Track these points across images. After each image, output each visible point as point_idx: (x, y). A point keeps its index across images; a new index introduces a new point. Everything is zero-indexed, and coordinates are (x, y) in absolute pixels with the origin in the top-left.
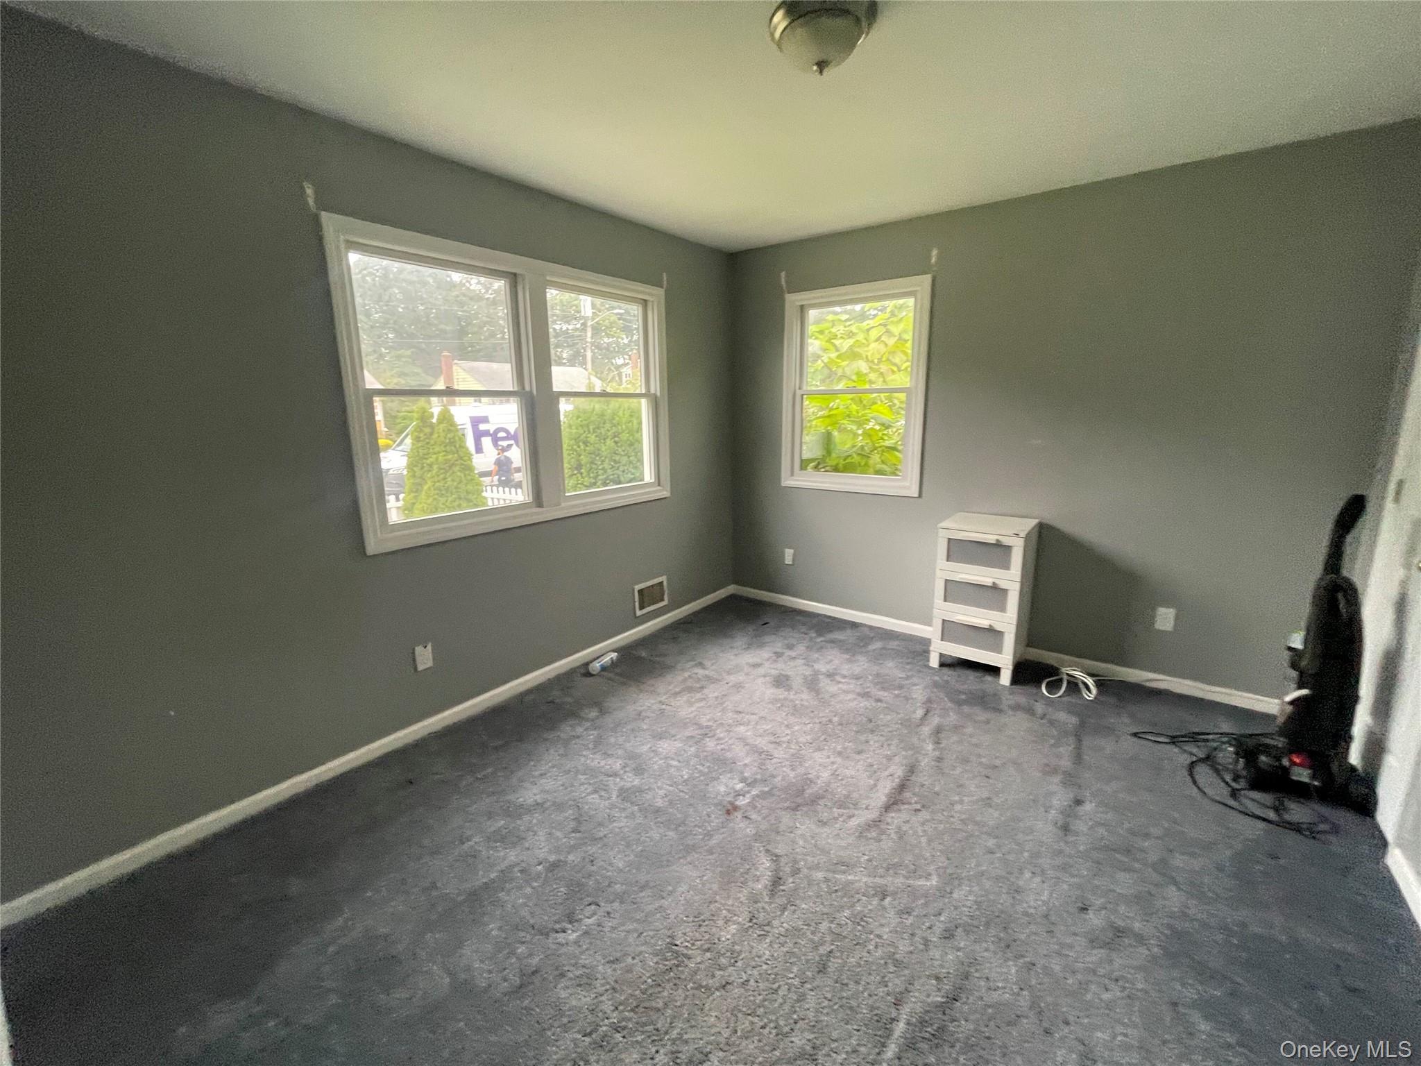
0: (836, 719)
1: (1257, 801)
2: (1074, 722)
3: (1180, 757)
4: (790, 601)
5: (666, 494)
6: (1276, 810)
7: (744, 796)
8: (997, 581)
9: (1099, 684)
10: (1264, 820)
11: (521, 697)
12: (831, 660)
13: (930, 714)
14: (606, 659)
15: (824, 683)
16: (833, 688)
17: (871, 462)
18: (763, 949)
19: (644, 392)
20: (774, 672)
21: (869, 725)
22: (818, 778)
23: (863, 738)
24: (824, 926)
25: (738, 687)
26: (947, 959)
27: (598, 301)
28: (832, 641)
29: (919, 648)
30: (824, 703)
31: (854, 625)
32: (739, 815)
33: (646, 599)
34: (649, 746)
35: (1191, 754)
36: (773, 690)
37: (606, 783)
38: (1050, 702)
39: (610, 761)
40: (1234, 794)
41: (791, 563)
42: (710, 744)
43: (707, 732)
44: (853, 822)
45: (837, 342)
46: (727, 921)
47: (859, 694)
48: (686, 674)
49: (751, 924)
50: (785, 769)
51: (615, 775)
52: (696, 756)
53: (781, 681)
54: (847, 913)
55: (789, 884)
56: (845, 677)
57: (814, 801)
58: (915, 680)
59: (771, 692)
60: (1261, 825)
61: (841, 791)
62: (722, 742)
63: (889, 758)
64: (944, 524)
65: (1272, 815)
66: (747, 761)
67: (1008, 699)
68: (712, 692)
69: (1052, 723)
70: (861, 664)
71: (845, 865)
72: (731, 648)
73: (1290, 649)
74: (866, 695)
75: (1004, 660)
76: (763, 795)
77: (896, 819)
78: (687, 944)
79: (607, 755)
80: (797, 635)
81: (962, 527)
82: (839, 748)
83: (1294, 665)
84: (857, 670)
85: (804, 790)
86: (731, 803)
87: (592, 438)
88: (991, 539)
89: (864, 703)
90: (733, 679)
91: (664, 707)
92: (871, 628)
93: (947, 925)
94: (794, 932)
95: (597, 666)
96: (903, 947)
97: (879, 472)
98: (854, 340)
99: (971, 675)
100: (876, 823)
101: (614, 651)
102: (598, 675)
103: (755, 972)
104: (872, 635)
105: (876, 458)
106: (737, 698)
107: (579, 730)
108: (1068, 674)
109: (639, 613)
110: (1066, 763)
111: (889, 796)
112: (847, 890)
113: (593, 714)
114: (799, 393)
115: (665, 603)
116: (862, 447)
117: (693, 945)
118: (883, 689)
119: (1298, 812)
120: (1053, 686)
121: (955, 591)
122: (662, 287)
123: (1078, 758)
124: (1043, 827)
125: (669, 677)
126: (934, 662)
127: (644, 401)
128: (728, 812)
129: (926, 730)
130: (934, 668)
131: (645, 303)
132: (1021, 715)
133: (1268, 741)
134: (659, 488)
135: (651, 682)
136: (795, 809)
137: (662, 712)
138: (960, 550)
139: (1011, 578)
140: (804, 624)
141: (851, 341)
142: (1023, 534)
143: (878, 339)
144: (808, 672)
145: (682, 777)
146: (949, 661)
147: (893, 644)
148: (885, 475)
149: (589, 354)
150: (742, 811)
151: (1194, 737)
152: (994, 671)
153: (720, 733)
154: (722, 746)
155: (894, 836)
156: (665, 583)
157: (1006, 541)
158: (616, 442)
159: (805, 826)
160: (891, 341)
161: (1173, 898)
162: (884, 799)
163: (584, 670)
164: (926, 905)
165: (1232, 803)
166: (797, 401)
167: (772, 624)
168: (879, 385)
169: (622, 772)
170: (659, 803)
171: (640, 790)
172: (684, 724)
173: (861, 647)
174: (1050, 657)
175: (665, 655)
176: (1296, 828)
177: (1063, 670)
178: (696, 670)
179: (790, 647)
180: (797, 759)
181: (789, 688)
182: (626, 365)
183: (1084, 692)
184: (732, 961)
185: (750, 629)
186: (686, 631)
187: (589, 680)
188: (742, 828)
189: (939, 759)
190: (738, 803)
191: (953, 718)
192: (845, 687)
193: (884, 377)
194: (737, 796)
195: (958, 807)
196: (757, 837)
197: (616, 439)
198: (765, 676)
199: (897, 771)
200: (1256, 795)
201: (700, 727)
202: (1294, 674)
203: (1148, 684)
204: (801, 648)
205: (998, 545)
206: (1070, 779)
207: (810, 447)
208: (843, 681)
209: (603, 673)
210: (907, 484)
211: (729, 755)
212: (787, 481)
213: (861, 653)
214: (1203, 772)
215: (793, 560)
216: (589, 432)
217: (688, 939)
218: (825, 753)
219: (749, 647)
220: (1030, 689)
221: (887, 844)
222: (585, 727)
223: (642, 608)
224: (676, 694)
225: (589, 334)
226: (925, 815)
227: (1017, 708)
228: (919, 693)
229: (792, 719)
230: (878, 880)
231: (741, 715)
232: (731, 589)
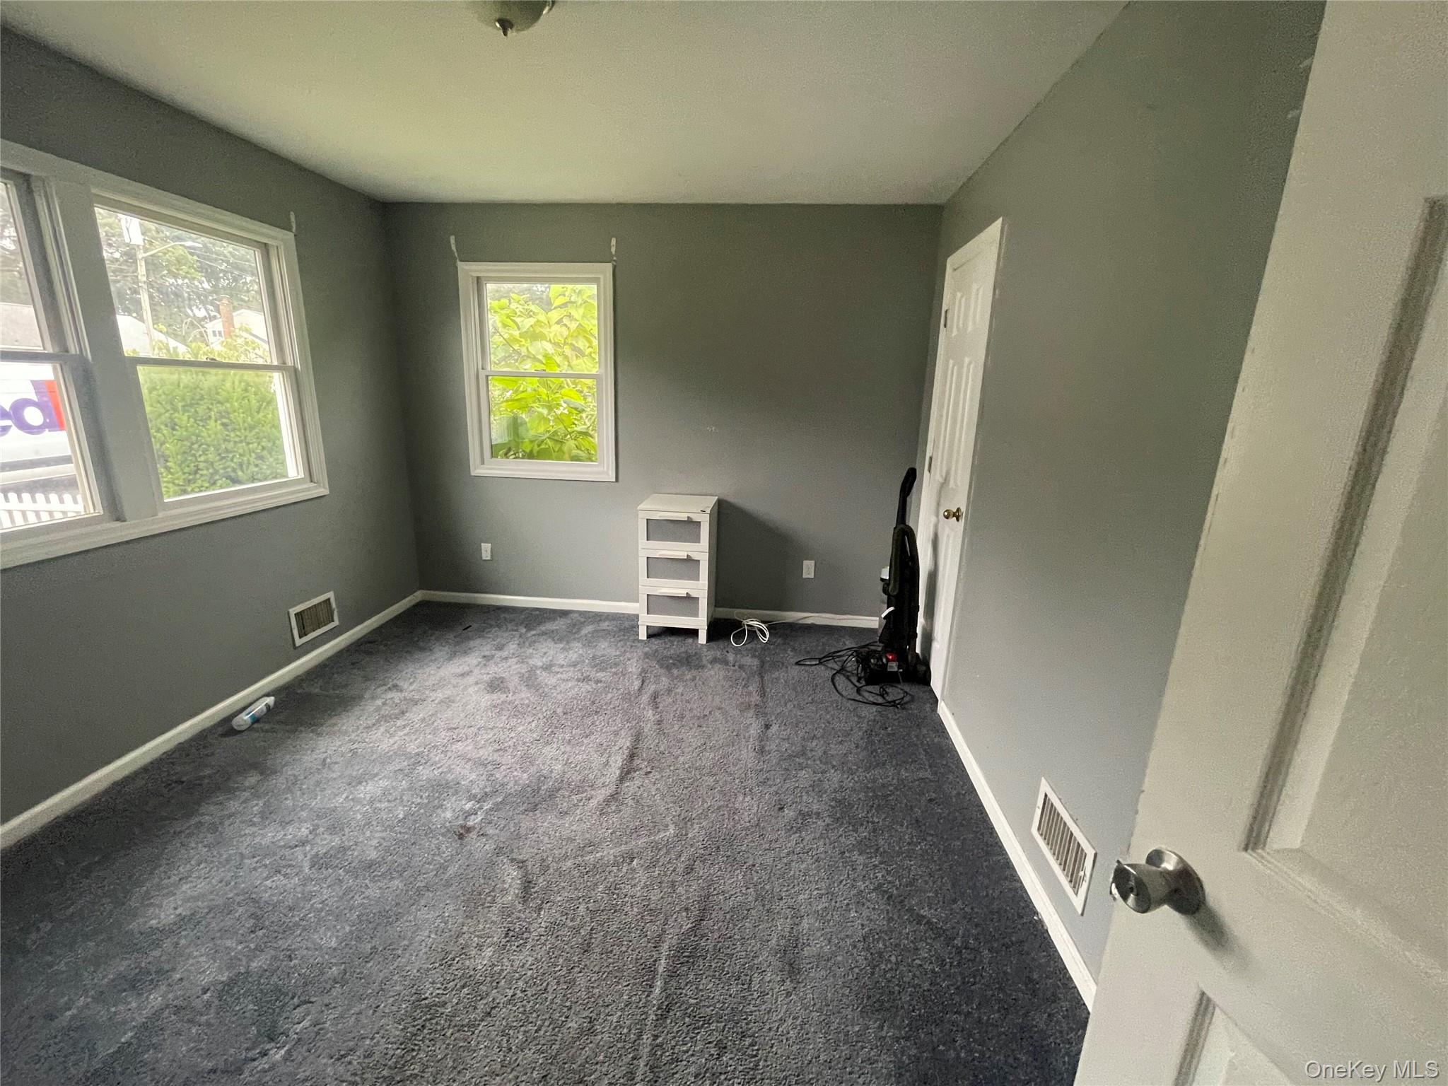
0: (559, 711)
1: (870, 694)
2: (755, 663)
3: (824, 673)
4: (490, 598)
5: (323, 491)
6: (882, 696)
7: (476, 814)
8: (690, 554)
9: (769, 628)
10: (874, 704)
11: (119, 787)
12: (546, 652)
13: (645, 684)
14: (259, 707)
15: (542, 676)
16: (553, 680)
17: (565, 448)
18: (524, 957)
19: (275, 363)
20: (486, 678)
21: (593, 708)
22: (551, 772)
23: (588, 721)
24: (582, 908)
25: (448, 702)
26: (689, 892)
27: (151, 226)
28: (544, 633)
29: (627, 624)
30: (544, 696)
31: (564, 613)
32: (473, 835)
33: (307, 623)
34: (344, 796)
35: (832, 668)
36: (488, 697)
37: (291, 857)
38: (737, 651)
39: (290, 829)
40: (859, 691)
41: (489, 558)
42: (425, 773)
43: (417, 760)
44: (593, 803)
45: (518, 320)
46: (480, 947)
47: (578, 680)
48: (379, 702)
49: (508, 939)
50: (515, 773)
51: (303, 843)
52: (409, 789)
53: (496, 685)
54: (601, 888)
55: (541, 882)
56: (562, 666)
57: (552, 794)
58: (628, 655)
59: (486, 699)
60: (874, 708)
61: (577, 778)
62: (439, 765)
63: (616, 733)
64: (641, 507)
65: (880, 700)
66: (473, 776)
67: (708, 655)
68: (416, 715)
69: (741, 667)
70: (577, 651)
71: (591, 845)
72: (431, 661)
73: (882, 580)
74: (586, 679)
75: (700, 622)
76: (497, 808)
77: (630, 787)
78: (438, 992)
79: (284, 824)
80: (505, 635)
81: (657, 507)
82: (567, 737)
83: (885, 591)
84: (573, 656)
85: (539, 789)
86: (463, 827)
87: (183, 418)
88: (683, 517)
89: (586, 687)
90: (440, 695)
91: (355, 746)
92: (581, 613)
93: (688, 863)
94: (553, 927)
95: (245, 718)
96: (655, 896)
97: (575, 458)
98: (535, 320)
99: (676, 640)
100: (614, 797)
101: (268, 695)
102: (250, 729)
103: (520, 983)
104: (582, 620)
105: (571, 444)
106: (449, 713)
107: (234, 805)
108: (748, 625)
109: (299, 642)
110: (756, 698)
111: (622, 768)
112: (595, 868)
113: (252, 779)
114: (482, 374)
115: (336, 623)
116: (556, 432)
117: (445, 989)
118: (601, 670)
119: (894, 693)
120: (739, 637)
121: (656, 567)
122: (290, 230)
123: (763, 693)
124: (747, 755)
125: (357, 711)
126: (643, 635)
127: (277, 377)
128: (461, 837)
129: (645, 698)
130: (642, 641)
131: (265, 248)
132: (717, 666)
133: (873, 648)
134: (312, 485)
135: (334, 720)
136: (535, 808)
137: (354, 752)
138: (657, 529)
139: (701, 550)
140: (511, 621)
141: (532, 321)
142: (708, 511)
143: (559, 322)
144: (524, 669)
145: (396, 817)
146: (656, 631)
147: (605, 625)
148: (580, 460)
149: (144, 298)
150: (477, 830)
151: (832, 656)
152: (694, 633)
153: (436, 757)
154: (440, 770)
155: (631, 802)
156: (333, 601)
157: (696, 518)
158: (224, 425)
159: (547, 822)
160: (573, 326)
161: (835, 777)
162: (618, 772)
163: (226, 727)
164: (668, 853)
165: (859, 698)
166: (483, 381)
167: (475, 626)
168: (565, 369)
169: (310, 837)
170: (373, 855)
171: (343, 849)
172: (387, 759)
173: (575, 633)
174: (735, 613)
175: (346, 686)
176: (893, 704)
177: (745, 622)
178: (390, 695)
179: (500, 648)
180: (527, 760)
181: (505, 690)
182: (212, 318)
183: (760, 637)
184: (494, 984)
185: (451, 636)
186: (369, 653)
187: (232, 741)
188: (480, 848)
189: (659, 722)
190: (470, 824)
191: (665, 681)
192: (564, 676)
193: (568, 362)
194: (466, 817)
195: (681, 759)
196: (499, 851)
197: (224, 420)
198: (477, 683)
199: (625, 742)
200: (870, 688)
201: (407, 756)
202: (885, 597)
203: (800, 622)
204: (512, 647)
205: (690, 522)
206: (760, 710)
207: (498, 432)
208: (561, 670)
209: (255, 726)
210: (603, 469)
211: (450, 777)
212: (477, 470)
213: (574, 639)
214: (840, 680)
215: (492, 556)
216: (175, 410)
217: (439, 985)
218: (555, 746)
219: (453, 656)
220: (721, 644)
221: (627, 812)
222: (243, 799)
223: (300, 637)
224: (368, 728)
225: (142, 270)
226: (655, 775)
227: (714, 661)
228: (634, 667)
229: (513, 722)
230: (623, 847)
231: (456, 731)
232: (419, 596)
